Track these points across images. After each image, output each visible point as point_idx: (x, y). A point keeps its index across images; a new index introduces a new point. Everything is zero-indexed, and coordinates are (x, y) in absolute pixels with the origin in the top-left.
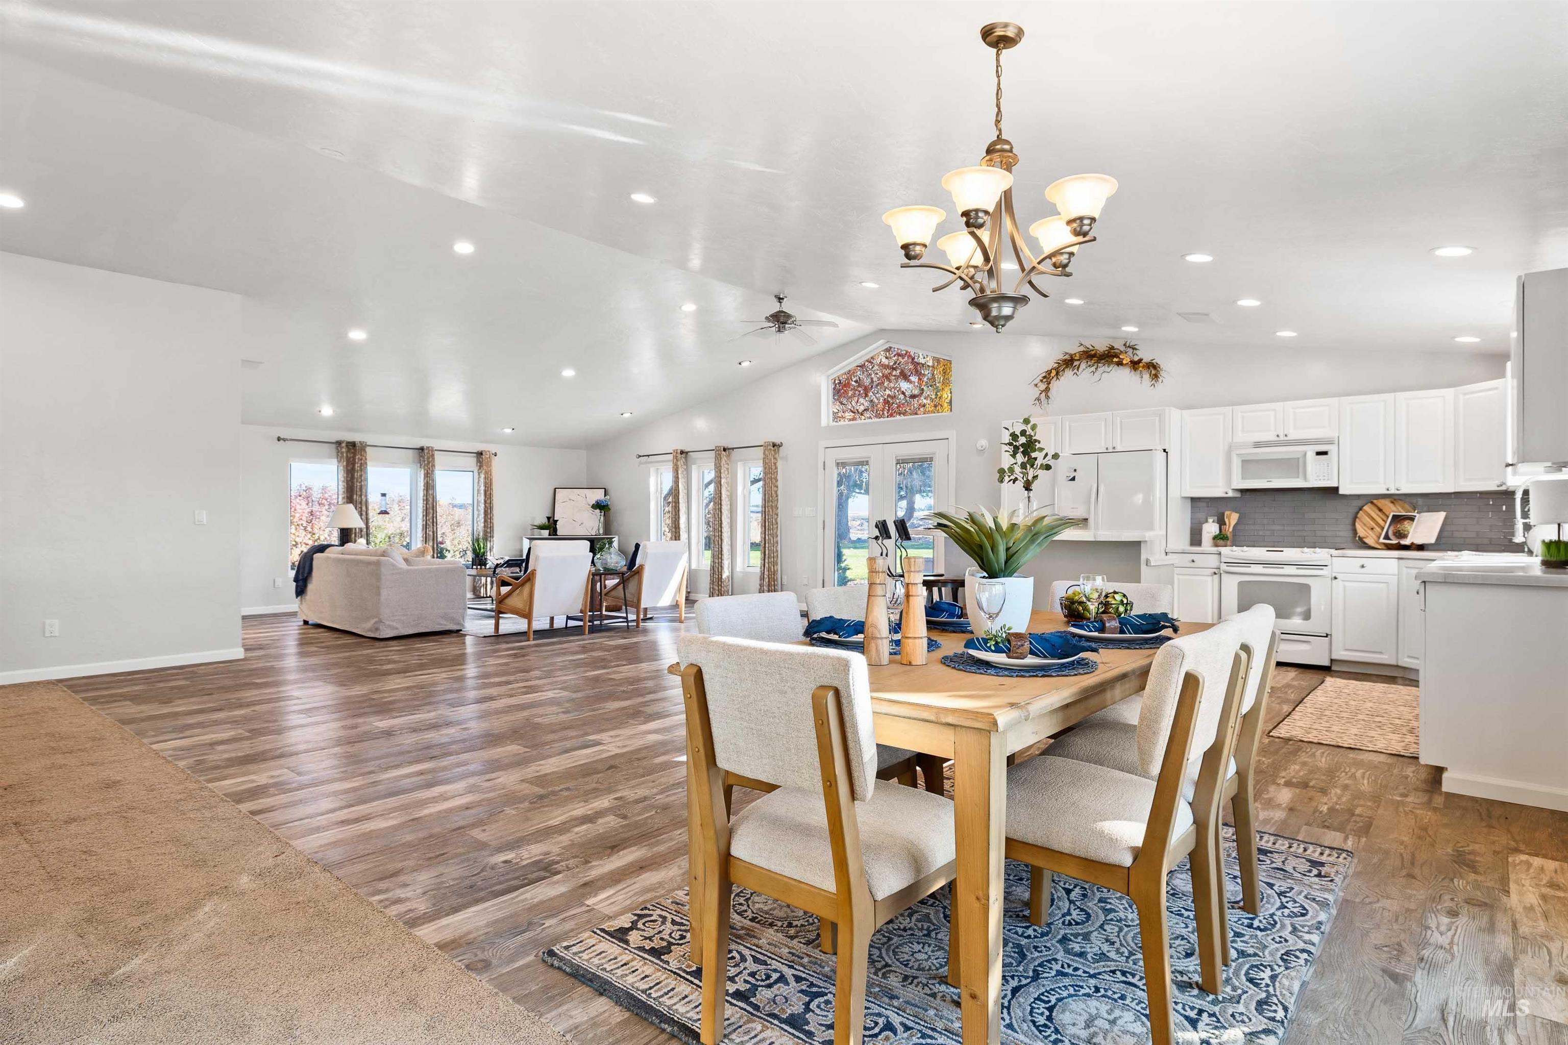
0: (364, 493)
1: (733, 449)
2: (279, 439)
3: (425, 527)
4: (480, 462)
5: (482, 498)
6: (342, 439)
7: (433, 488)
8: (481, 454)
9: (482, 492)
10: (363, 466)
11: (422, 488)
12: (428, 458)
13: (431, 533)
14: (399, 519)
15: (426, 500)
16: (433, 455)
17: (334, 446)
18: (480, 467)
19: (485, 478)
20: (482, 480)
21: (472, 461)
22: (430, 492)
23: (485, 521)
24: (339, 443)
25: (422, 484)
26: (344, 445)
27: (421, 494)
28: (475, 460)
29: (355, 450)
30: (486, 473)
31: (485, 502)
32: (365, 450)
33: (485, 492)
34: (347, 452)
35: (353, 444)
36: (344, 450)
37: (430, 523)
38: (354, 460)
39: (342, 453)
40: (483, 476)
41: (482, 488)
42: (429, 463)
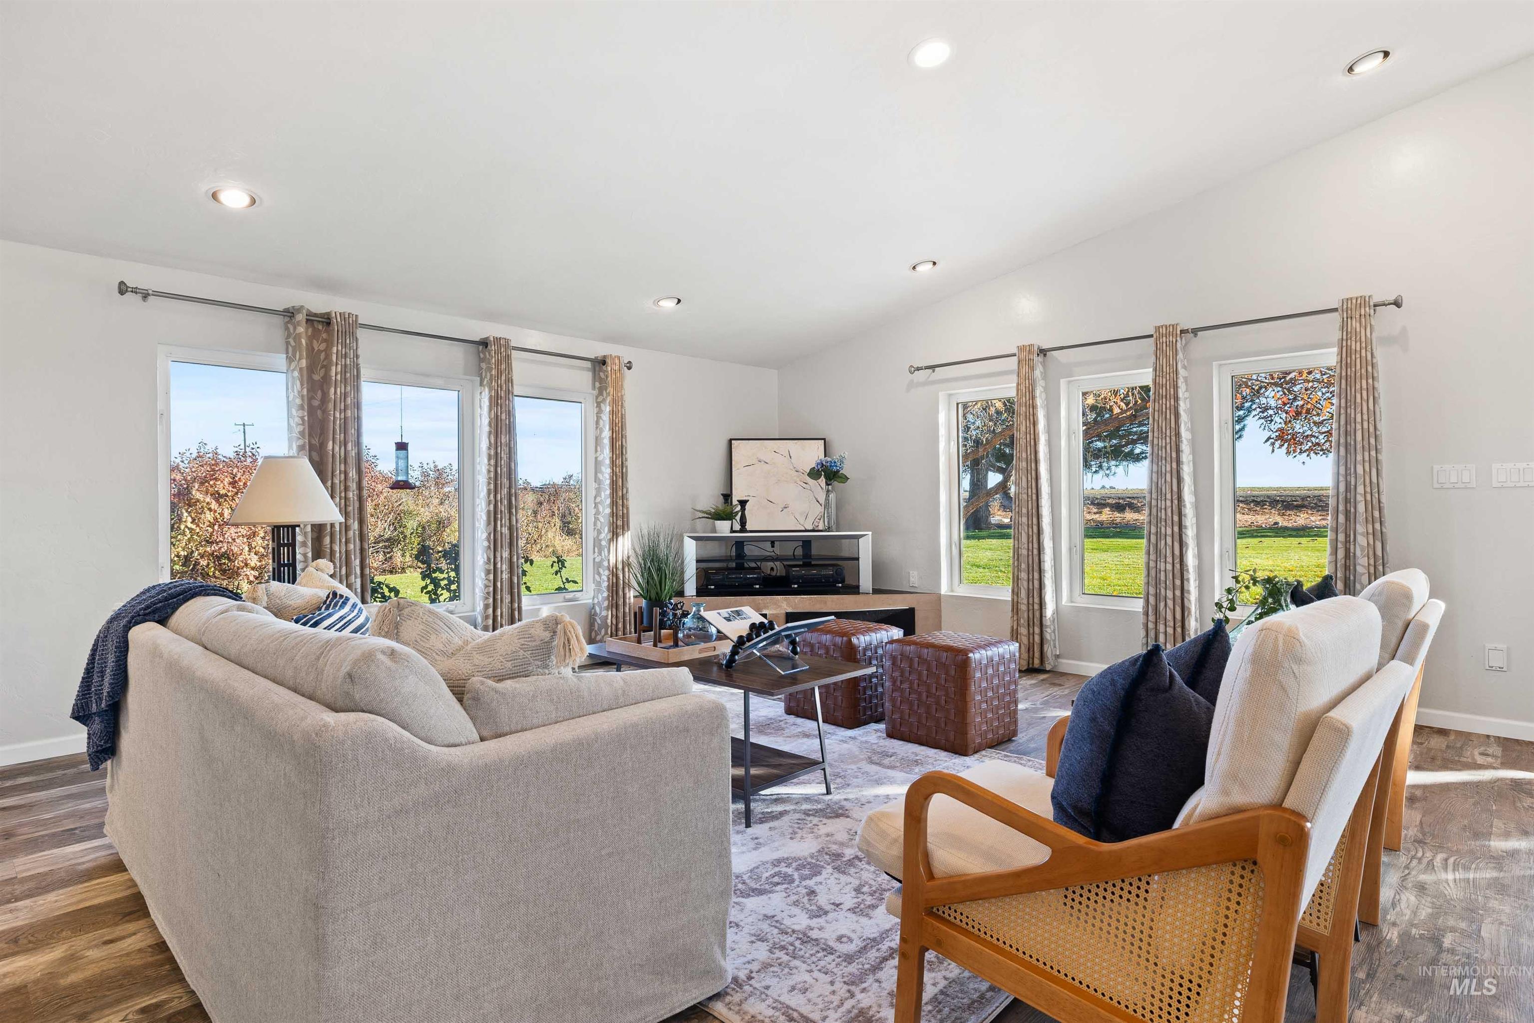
0: (352, 438)
1: (1195, 331)
2: (123, 289)
3: (494, 517)
4: (601, 381)
5: (606, 454)
6: (297, 304)
7: (511, 429)
8: (604, 362)
9: (606, 442)
10: (352, 377)
11: (486, 429)
12: (499, 363)
13: (505, 531)
14: (436, 501)
15: (494, 457)
16: (508, 357)
17: (278, 320)
18: (601, 390)
19: (612, 412)
20: (606, 417)
21: (583, 378)
22: (504, 439)
23: (614, 503)
24: (290, 314)
25: (486, 421)
26: (301, 317)
27: (483, 443)
28: (589, 375)
29: (330, 332)
30: (614, 402)
31: (613, 463)
32: (353, 335)
33: (613, 441)
34: (310, 339)
35: (326, 320)
36: (301, 329)
37: (503, 507)
38: (328, 356)
39: (297, 338)
40: (607, 409)
41: (606, 434)
42: (500, 373)
